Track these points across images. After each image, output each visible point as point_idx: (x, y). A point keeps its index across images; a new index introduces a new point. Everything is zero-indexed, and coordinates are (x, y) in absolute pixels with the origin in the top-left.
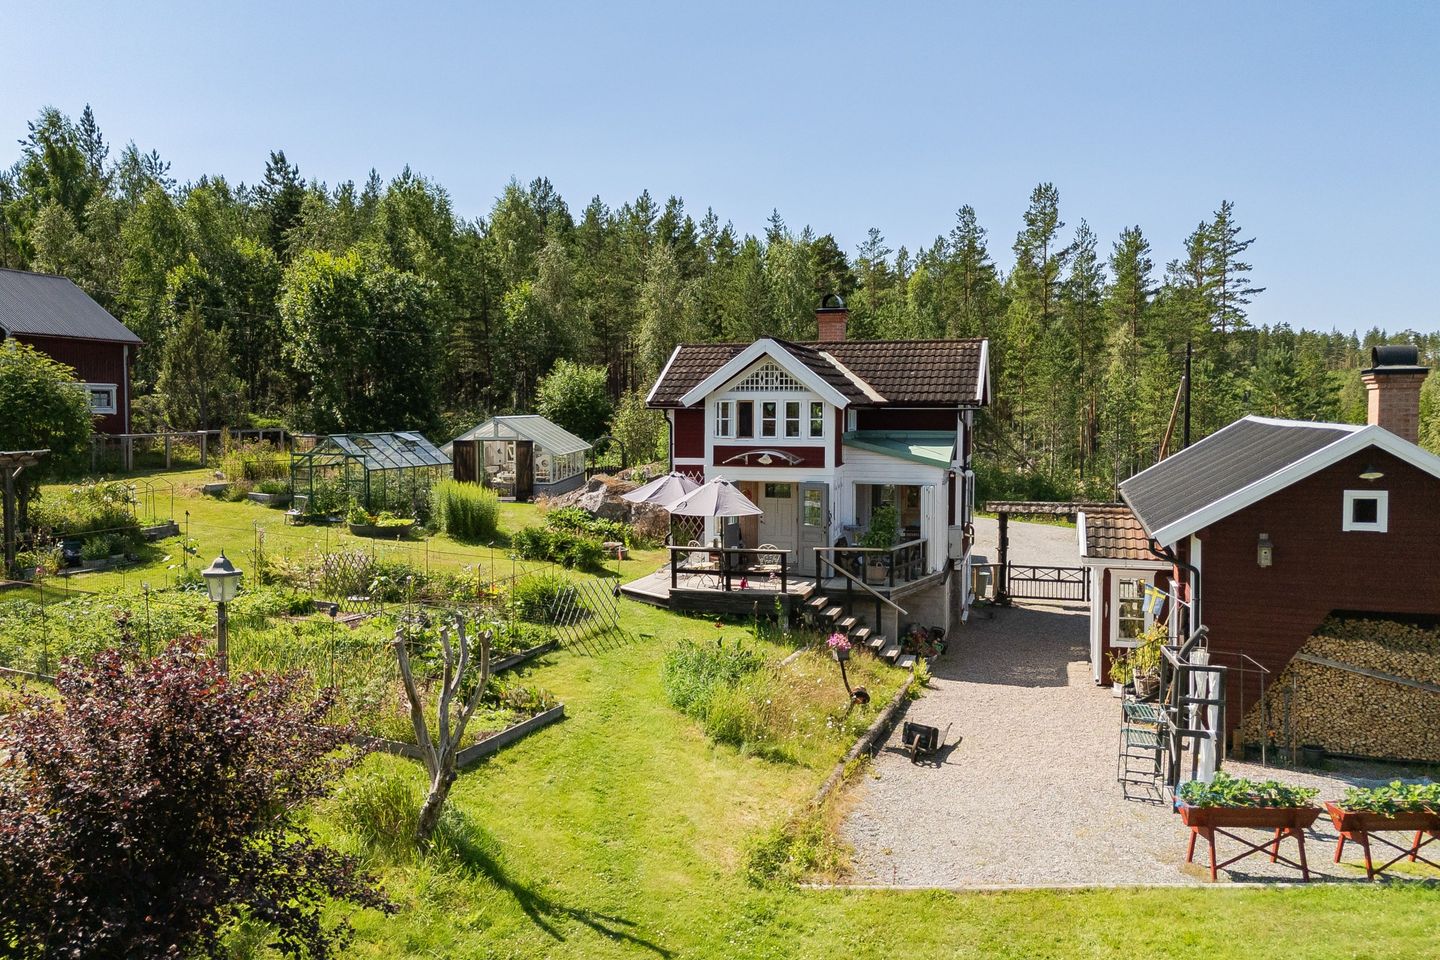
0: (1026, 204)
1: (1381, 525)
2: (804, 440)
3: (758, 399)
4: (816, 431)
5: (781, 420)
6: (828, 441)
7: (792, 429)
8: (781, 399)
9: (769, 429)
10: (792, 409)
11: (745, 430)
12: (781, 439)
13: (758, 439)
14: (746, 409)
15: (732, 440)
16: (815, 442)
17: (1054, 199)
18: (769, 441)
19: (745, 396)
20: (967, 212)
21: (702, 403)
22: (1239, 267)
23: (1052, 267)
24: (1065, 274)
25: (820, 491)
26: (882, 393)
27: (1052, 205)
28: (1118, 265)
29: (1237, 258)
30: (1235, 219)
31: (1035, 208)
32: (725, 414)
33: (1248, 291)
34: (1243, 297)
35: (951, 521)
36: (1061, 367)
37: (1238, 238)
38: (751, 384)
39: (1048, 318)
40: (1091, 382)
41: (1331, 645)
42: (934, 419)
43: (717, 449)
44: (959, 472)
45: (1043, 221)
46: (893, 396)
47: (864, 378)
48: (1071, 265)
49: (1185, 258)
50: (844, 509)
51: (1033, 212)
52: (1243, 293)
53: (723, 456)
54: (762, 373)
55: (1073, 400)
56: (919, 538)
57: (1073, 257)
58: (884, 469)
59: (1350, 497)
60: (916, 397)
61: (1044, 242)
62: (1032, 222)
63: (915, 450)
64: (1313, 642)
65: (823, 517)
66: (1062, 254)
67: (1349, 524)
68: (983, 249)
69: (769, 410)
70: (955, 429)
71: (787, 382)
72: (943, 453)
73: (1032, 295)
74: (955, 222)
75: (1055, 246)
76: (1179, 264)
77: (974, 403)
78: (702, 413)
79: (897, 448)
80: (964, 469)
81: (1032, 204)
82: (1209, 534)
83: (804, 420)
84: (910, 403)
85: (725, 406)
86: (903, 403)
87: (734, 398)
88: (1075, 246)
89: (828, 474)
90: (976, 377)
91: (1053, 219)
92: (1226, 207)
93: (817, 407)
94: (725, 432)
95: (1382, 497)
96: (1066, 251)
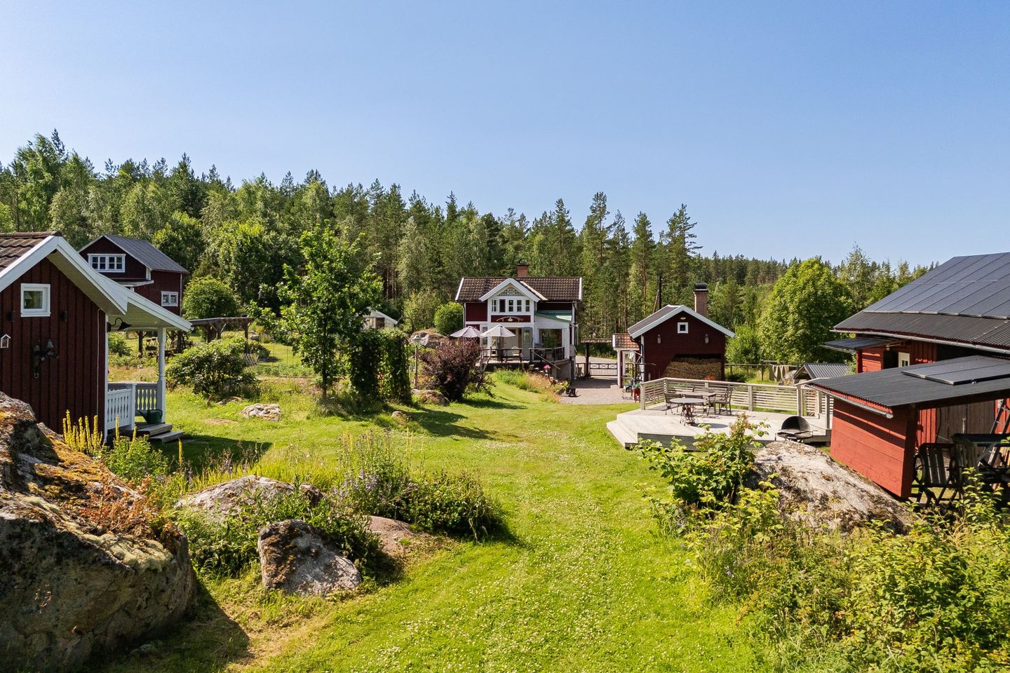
0: (591, 202)
1: (686, 332)
2: (523, 313)
3: (507, 299)
4: (528, 309)
5: (515, 306)
6: (531, 313)
7: (519, 309)
8: (515, 299)
9: (511, 309)
10: (519, 302)
11: (502, 309)
12: (515, 313)
13: (507, 313)
14: (502, 302)
15: (498, 313)
16: (527, 314)
17: (604, 200)
18: (511, 314)
19: (502, 298)
20: (560, 202)
21: (486, 301)
22: (691, 236)
23: (604, 233)
24: (611, 236)
25: (529, 330)
26: (546, 297)
27: (603, 203)
28: (637, 231)
29: (690, 231)
30: (688, 213)
31: (595, 204)
32: (495, 304)
33: (695, 248)
34: (693, 251)
35: (571, 343)
36: (609, 285)
37: (690, 222)
38: (504, 293)
39: (603, 260)
40: (623, 292)
41: (676, 364)
42: (564, 306)
43: (492, 316)
44: (573, 325)
45: (599, 210)
46: (550, 298)
47: (539, 291)
48: (613, 233)
49: (667, 230)
50: (536, 338)
51: (594, 206)
52: (693, 249)
53: (494, 319)
54: (508, 290)
55: (615, 300)
56: (561, 346)
57: (614, 229)
58: (549, 324)
59: (679, 324)
60: (558, 298)
61: (600, 222)
62: (594, 211)
63: (558, 317)
64: (672, 363)
65: (530, 339)
66: (609, 228)
67: (679, 332)
68: (569, 221)
69: (511, 303)
70: (572, 309)
71: (518, 293)
72: (569, 318)
73: (595, 248)
74: (554, 208)
75: (606, 223)
76: (665, 233)
77: (578, 301)
78: (487, 304)
79: (553, 316)
80: (575, 324)
81: (594, 202)
82: (646, 335)
83: (523, 306)
84: (556, 301)
85: (495, 301)
86: (553, 301)
87: (498, 299)
88: (615, 224)
89: (531, 324)
90: (578, 291)
91: (604, 211)
92: (683, 207)
93: (528, 302)
94: (495, 311)
95: (686, 324)
96: (610, 227)
